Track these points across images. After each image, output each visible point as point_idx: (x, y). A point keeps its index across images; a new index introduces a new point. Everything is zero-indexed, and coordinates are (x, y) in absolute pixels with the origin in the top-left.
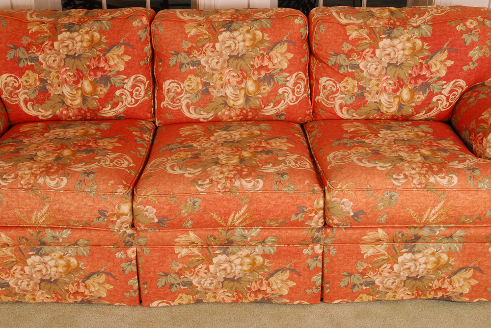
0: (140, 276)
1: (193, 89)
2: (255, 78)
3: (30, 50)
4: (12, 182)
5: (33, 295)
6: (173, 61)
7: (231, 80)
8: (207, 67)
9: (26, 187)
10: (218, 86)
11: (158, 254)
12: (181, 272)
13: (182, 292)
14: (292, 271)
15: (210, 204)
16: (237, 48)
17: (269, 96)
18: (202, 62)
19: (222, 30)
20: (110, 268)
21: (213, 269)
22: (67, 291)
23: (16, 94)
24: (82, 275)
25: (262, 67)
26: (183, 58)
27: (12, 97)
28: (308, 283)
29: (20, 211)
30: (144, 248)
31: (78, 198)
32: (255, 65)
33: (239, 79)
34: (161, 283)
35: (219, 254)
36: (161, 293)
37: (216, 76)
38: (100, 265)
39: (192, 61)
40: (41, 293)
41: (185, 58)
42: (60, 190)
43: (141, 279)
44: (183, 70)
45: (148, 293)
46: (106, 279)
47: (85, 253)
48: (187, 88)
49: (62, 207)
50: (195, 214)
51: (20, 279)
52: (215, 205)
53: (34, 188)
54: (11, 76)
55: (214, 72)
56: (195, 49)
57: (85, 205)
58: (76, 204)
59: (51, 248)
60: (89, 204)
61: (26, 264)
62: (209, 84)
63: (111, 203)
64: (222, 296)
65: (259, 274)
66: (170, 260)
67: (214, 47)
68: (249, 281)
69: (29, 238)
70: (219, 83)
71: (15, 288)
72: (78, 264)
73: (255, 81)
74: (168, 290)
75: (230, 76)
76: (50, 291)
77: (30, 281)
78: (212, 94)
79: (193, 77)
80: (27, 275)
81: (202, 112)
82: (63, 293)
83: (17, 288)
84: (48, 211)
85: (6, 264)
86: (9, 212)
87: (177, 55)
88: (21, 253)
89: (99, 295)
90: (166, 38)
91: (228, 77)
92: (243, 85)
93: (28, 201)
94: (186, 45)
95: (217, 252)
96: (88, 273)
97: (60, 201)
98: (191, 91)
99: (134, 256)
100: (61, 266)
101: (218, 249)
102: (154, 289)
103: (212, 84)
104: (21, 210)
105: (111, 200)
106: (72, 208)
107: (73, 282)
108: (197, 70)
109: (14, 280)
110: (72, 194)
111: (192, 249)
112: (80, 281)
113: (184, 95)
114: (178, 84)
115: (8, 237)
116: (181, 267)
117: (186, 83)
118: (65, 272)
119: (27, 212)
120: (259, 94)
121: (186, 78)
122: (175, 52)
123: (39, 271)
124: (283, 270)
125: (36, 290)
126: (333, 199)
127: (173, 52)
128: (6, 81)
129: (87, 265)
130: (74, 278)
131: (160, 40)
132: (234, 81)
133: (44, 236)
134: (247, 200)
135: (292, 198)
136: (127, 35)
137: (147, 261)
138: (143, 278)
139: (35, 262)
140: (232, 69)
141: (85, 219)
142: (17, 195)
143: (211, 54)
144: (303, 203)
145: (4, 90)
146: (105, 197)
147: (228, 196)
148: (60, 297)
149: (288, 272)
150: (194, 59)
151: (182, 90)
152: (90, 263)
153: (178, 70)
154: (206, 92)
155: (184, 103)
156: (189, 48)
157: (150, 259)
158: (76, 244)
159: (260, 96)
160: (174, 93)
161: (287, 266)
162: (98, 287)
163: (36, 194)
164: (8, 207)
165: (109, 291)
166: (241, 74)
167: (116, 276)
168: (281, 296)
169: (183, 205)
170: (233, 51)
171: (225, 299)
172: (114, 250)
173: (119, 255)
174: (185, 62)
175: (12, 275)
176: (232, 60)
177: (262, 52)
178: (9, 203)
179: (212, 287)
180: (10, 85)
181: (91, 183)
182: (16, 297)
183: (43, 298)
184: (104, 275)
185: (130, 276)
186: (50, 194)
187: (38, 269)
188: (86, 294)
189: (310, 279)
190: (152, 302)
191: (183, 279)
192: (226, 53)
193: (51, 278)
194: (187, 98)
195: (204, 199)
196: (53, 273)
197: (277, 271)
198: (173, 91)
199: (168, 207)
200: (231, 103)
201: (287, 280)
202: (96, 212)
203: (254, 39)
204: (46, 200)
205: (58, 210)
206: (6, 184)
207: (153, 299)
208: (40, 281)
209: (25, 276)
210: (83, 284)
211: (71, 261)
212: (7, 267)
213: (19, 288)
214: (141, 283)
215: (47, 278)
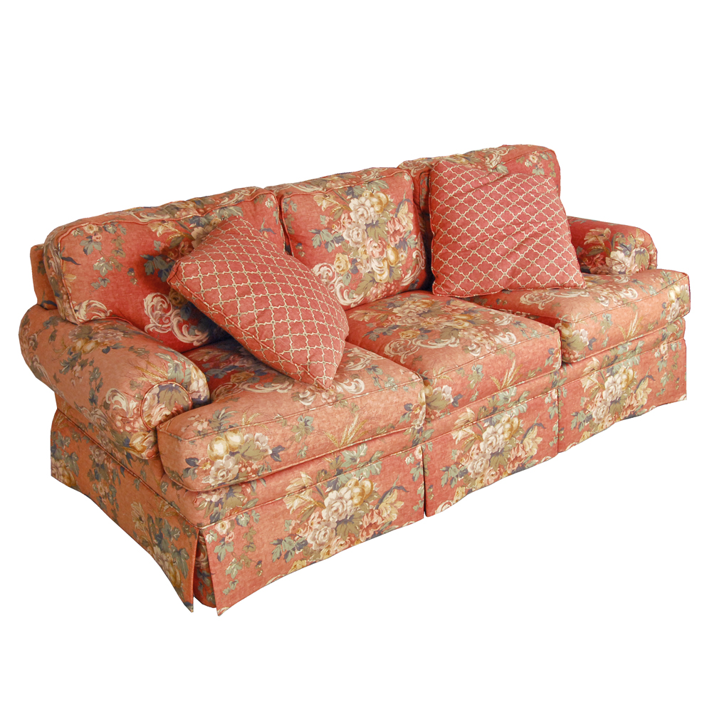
1: (343, 270)
2: (392, 245)
3: (168, 258)
4: (315, 399)
5: (328, 547)
6: (316, 242)
7: (374, 252)
8: (350, 241)
9: (330, 401)
10: (365, 262)
11: (440, 446)
12: (459, 461)
13: (459, 486)
14: (539, 425)
15: (490, 368)
16: (369, 215)
17: (407, 263)
18: (345, 237)
19: (349, 197)
20: (401, 480)
21: (483, 446)
22: (361, 527)
23: (167, 318)
24: (376, 499)
25: (396, 232)
26: (325, 236)
27: (163, 324)
28: (550, 435)
29: (332, 433)
30: (427, 443)
31: (383, 397)
32: (390, 230)
33: (380, 250)
34: (444, 480)
35: (488, 426)
36: (444, 493)
37: (361, 250)
38: (392, 480)
39: (335, 237)
40: (336, 540)
41: (328, 235)
42: (364, 393)
43: (426, 485)
44: (330, 249)
45: (434, 498)
46: (397, 496)
47: (378, 470)
48: (338, 270)
49: (371, 413)
50: (480, 383)
51: (317, 529)
52: (493, 367)
53: (339, 399)
54: (156, 296)
55: (358, 246)
56: (334, 223)
57: (392, 403)
58: (382, 405)
59: (347, 475)
60: (395, 401)
61: (324, 507)
62: (355, 260)
63: (414, 393)
64: (488, 478)
65: (516, 439)
66: (450, 449)
67: (349, 218)
68: (509, 450)
69: (328, 470)
70: (365, 257)
71: (312, 545)
72: (372, 486)
73: (393, 248)
74: (449, 488)
75: (372, 247)
76: (345, 535)
77: (327, 529)
78: (361, 272)
79: (339, 255)
80: (324, 521)
81: (355, 296)
82: (357, 532)
83: (314, 544)
84: (358, 423)
85: (304, 515)
86: (321, 437)
87: (319, 233)
88: (319, 494)
89: (390, 520)
90: (302, 216)
91: (371, 249)
92: (385, 256)
93: (338, 416)
94: (324, 220)
95: (486, 425)
96: (381, 494)
97: (368, 406)
98: (342, 273)
99: (421, 456)
100: (356, 496)
101: (486, 421)
102: (439, 491)
103: (358, 260)
104: (332, 431)
105: (413, 390)
106: (380, 412)
107: (367, 512)
108: (343, 247)
109: (312, 533)
110: (376, 394)
111: (465, 429)
112: (374, 509)
113: (337, 279)
114: (328, 267)
115: (308, 477)
116: (458, 454)
117: (336, 264)
118: (360, 503)
119: (338, 431)
120: (399, 262)
121: (335, 257)
122: (316, 230)
123: (335, 511)
124: (533, 427)
125: (332, 539)
126: (573, 333)
127: (313, 231)
128: (153, 303)
129: (380, 485)
130: (369, 506)
131: (296, 219)
132: (376, 252)
133: (343, 461)
134: (513, 355)
135: (542, 342)
136: (265, 218)
137: (432, 459)
138: (428, 481)
139: (332, 500)
140: (372, 240)
141: (391, 422)
142: (326, 413)
143: (349, 226)
144: (551, 345)
145: (151, 317)
146: (406, 388)
147: (500, 354)
148: (353, 539)
149: (536, 428)
150: (337, 235)
151: (334, 273)
152: (383, 481)
153: (324, 250)
154: (355, 271)
155: (338, 288)
156: (329, 223)
157: (435, 454)
158: (370, 461)
159: (400, 265)
160: (326, 278)
161: (536, 422)
162: (390, 509)
163: (344, 406)
164: (321, 431)
165: (400, 511)
166: (381, 243)
167: (407, 488)
168: (531, 458)
169: (470, 376)
170: (367, 219)
171: (490, 480)
172: (403, 455)
173: (408, 460)
174: (329, 240)
175: (310, 528)
176: (369, 229)
177: (391, 215)
178: (321, 426)
179: (481, 469)
180: (159, 308)
181: (386, 378)
182: (311, 558)
183: (337, 548)
184: (396, 491)
185: (418, 484)
186: (357, 402)
187: (335, 509)
188: (378, 523)
189: (552, 429)
190: (437, 508)
191: (461, 469)
192: (362, 222)
193: (347, 516)
194: (340, 281)
195: (483, 364)
196: (349, 510)
197: (529, 430)
198: (325, 276)
199: (459, 382)
200: (378, 278)
201: (536, 437)
202: (402, 408)
203: (380, 202)
204: (355, 409)
205: (368, 418)
206: (310, 404)
207: (438, 504)
208: (336, 524)
209: (323, 523)
210: (377, 511)
211: (366, 485)
212: (304, 519)
213: (316, 542)
214: (427, 488)
215: (343, 517)
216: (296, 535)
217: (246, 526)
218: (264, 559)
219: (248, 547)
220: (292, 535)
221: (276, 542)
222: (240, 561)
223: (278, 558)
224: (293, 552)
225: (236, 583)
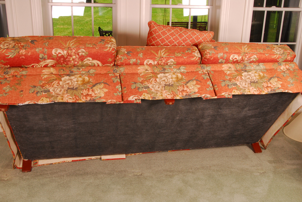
0: (122, 85)
5: (62, 96)
12: (142, 82)
13: (145, 92)
14: (197, 80)
20: (106, 81)
21: (158, 80)
22: (82, 94)
24: (91, 85)
28: (206, 85)
34: (133, 87)
35: (160, 73)
36: (134, 91)
38: (101, 79)
40: (67, 95)
43: (122, 86)
45: (127, 92)
46: (104, 86)
47: (93, 75)
51: (56, 88)
61: (61, 80)
64: (166, 95)
65: (181, 83)
66: (137, 77)
68: (177, 86)
71: (52, 93)
72: (89, 79)
74: (137, 90)
76: (72, 95)
77: (62, 89)
80: (61, 85)
82: (80, 96)
83: (54, 92)
89: (100, 96)
96: (94, 84)
99: (118, 75)
100: (80, 81)
102: (130, 90)
107: (86, 89)
109: (53, 88)
112: (90, 88)
116: (142, 80)
118: (81, 84)
123: (67, 84)
124: (192, 80)
125: (64, 94)
129: (94, 80)
130: (87, 86)
137: (125, 77)
138: (123, 85)
139: (66, 79)
148: (77, 98)
149: (195, 81)
152: (95, 79)
158: (89, 72)
161: (194, 78)
162: (100, 91)
165: (106, 93)
167: (110, 84)
168: (195, 93)
171: (168, 96)
175: (52, 86)
179: (159, 89)
182: (52, 98)
183: (67, 99)
184: (103, 84)
185: (117, 84)
187: (67, 83)
188: (93, 95)
189: (206, 83)
190: (129, 97)
191: (144, 85)
193: (74, 87)
196: (75, 85)
197: (189, 81)
201: (195, 84)
207: (129, 95)
208: (67, 89)
209: (59, 86)
210: (91, 89)
211: (86, 78)
212: (50, 82)
213: (55, 92)
214: (123, 88)
215: (72, 87)
216: (44, 87)
217: (19, 77)
218: (24, 90)
219: (18, 84)
220: (42, 86)
221: (33, 86)
222: (11, 87)
223: (32, 93)
224: (41, 93)
225: (7, 94)
